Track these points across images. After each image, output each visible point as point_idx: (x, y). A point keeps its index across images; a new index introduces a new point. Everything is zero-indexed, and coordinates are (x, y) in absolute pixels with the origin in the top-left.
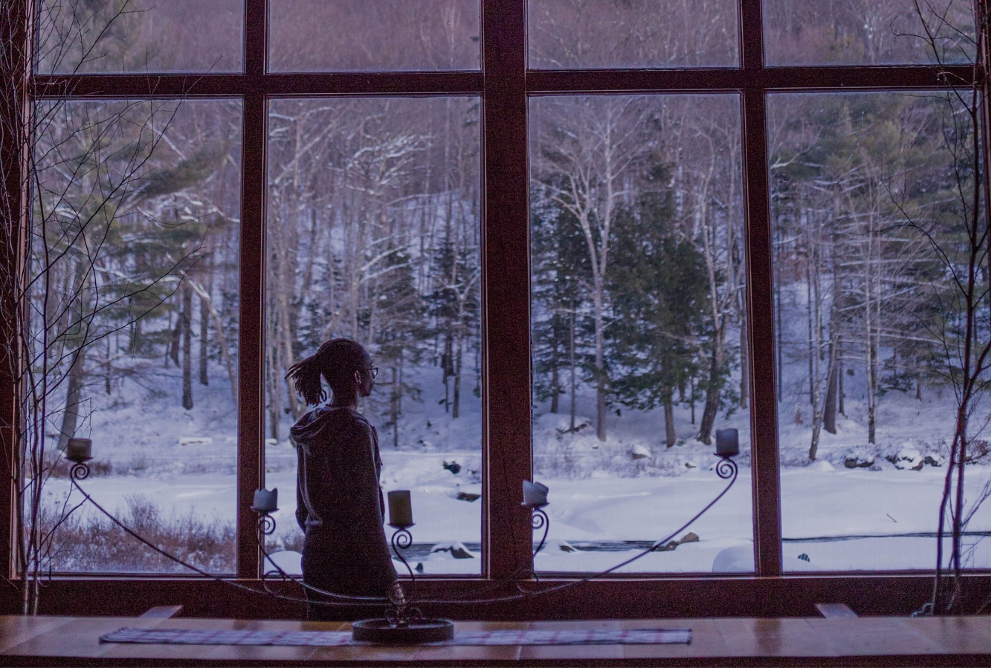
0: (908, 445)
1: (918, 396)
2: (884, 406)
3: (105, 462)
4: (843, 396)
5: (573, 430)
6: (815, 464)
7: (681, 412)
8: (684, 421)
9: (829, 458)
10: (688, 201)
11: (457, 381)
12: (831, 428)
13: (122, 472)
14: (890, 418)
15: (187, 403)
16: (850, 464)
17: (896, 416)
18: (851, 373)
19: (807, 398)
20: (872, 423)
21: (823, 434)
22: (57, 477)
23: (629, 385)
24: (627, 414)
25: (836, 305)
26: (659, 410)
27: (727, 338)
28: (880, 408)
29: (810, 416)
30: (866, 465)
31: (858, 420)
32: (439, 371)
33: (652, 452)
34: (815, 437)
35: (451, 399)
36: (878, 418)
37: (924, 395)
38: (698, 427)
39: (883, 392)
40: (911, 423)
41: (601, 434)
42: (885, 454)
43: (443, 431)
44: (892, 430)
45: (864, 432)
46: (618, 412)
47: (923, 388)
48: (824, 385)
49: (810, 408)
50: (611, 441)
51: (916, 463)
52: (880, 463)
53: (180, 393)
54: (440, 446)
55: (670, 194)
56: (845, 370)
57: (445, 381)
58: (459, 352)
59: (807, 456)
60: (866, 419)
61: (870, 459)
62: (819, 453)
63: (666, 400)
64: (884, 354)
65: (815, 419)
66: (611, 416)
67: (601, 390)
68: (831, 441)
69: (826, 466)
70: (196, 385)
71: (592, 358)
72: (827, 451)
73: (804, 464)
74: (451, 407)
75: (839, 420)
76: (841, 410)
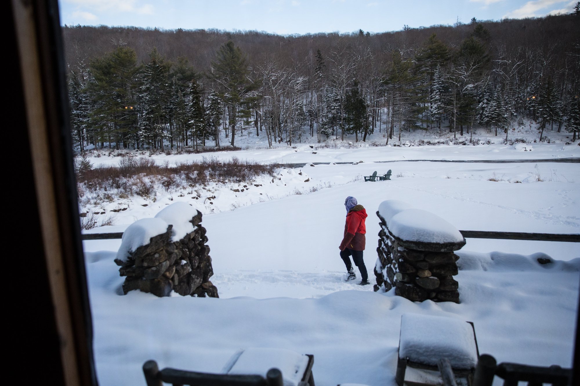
0: (407, 141)
1: (410, 131)
2: (403, 133)
3: (240, 147)
4: (393, 131)
5: (337, 139)
6: (387, 146)
7: (359, 135)
8: (360, 137)
9: (390, 144)
10: (362, 91)
11: (313, 129)
12: (391, 138)
13: (243, 149)
14: (403, 136)
15: (258, 135)
16: (395, 145)
17: (405, 135)
18: (395, 126)
19: (386, 132)
20: (400, 137)
21: (389, 139)
22: (230, 151)
23: (349, 130)
24: (348, 135)
25: (393, 112)
26: (355, 134)
27: (369, 119)
28: (401, 134)
29: (387, 135)
30: (398, 146)
31: (397, 137)
32: (309, 127)
33: (353, 143)
34: (388, 140)
35: (312, 133)
36: (401, 136)
37: (411, 131)
38: (363, 138)
39: (402, 131)
40: (408, 137)
41: (343, 140)
42: (402, 143)
43: (310, 139)
44: (404, 138)
45: (398, 139)
46: (346, 135)
47: (411, 130)
48: (390, 130)
49: (387, 134)
50: (344, 141)
51: (409, 145)
52: (402, 145)
53: (256, 133)
54: (309, 143)
55: (358, 89)
56: (394, 125)
57: (310, 129)
58: (313, 123)
59: (385, 144)
60: (398, 136)
61: (399, 145)
62: (388, 143)
63: (356, 133)
64: (403, 123)
65: (388, 136)
66: (344, 136)
67: (342, 130)
68: (391, 141)
69: (389, 146)
70: (259, 131)
71: (341, 124)
72: (390, 143)
73: (385, 145)
74: (312, 135)
75: (393, 136)
76: (393, 134)
